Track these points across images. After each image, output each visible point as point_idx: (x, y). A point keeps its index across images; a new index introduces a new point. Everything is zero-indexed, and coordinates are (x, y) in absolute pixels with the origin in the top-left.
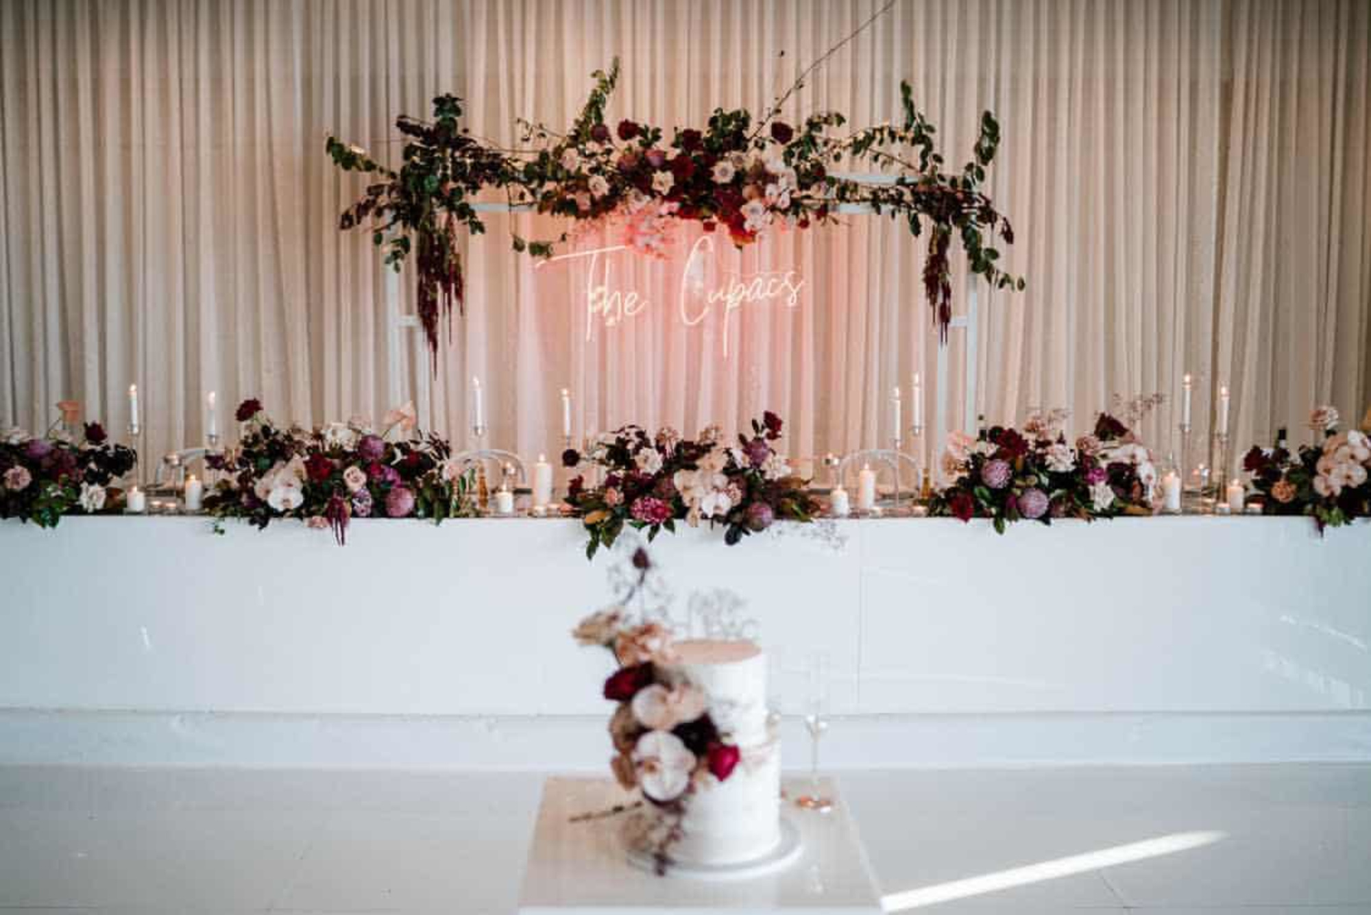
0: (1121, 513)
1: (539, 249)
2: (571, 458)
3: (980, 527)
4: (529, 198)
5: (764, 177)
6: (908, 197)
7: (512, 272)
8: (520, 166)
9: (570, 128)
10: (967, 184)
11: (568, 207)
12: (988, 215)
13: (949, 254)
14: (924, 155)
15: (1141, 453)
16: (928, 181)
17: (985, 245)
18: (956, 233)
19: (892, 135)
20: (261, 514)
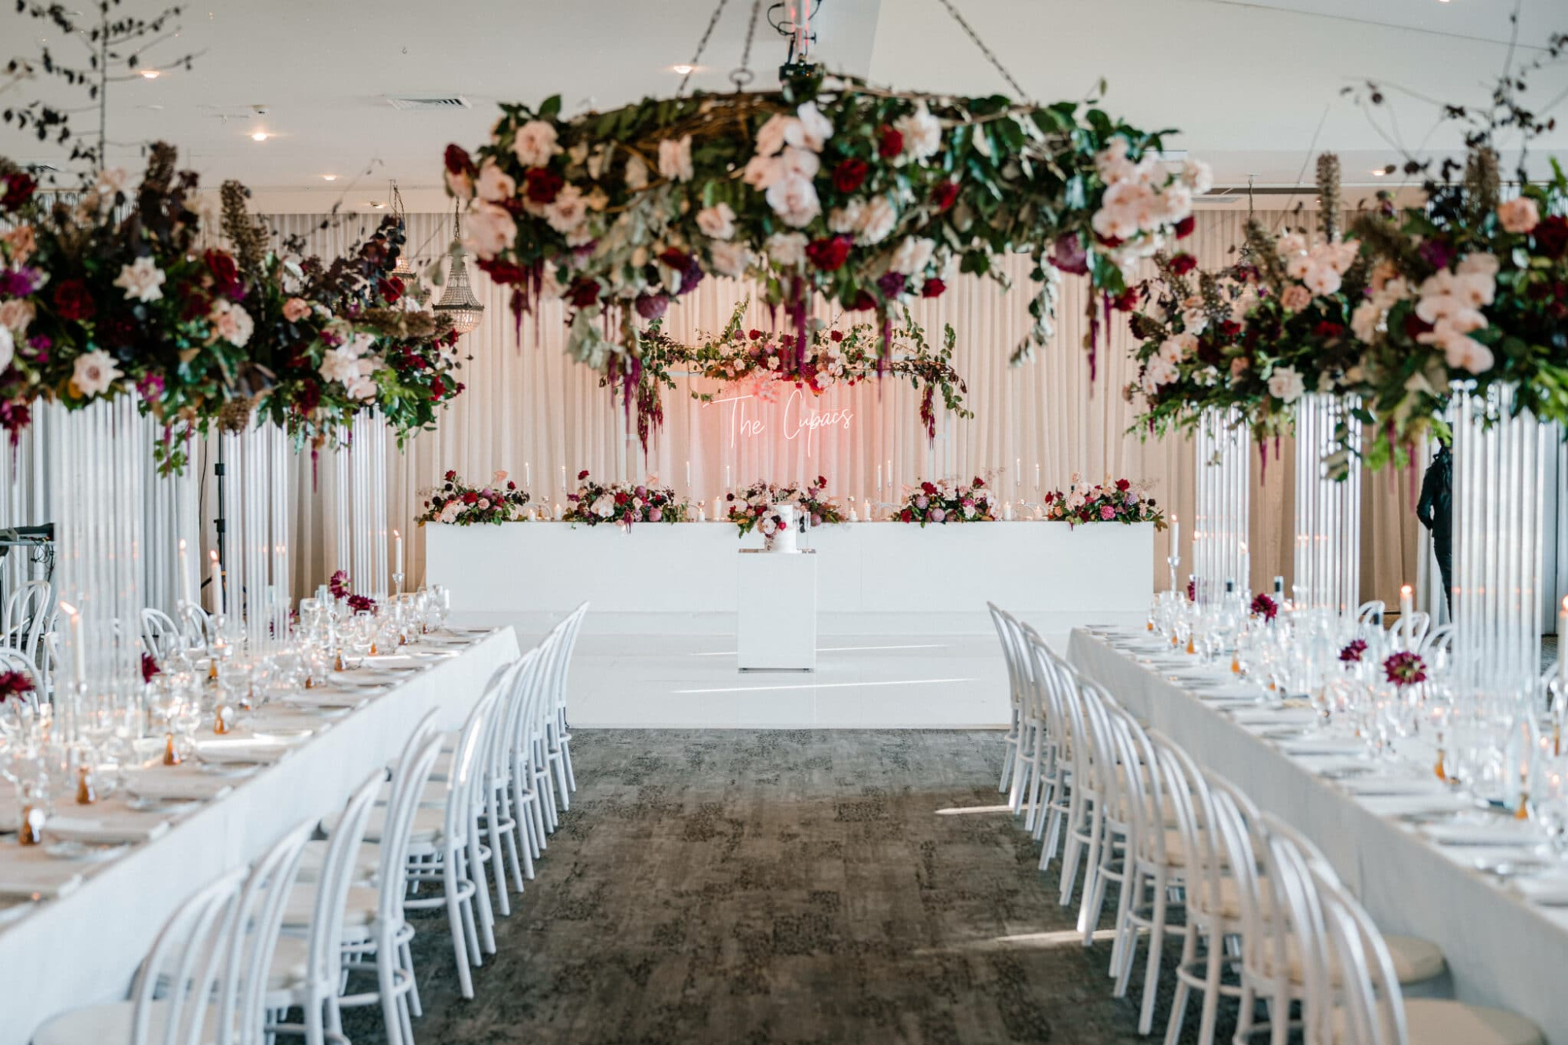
0: (980, 520)
1: (706, 398)
2: (730, 497)
3: (914, 526)
4: (699, 369)
5: (828, 360)
6: (911, 367)
7: (686, 410)
8: (695, 352)
9: (721, 331)
10: (943, 360)
11: (723, 374)
12: (953, 378)
13: (933, 399)
14: (918, 345)
15: (988, 494)
16: (922, 359)
17: (955, 394)
18: (938, 387)
19: (902, 333)
20: (594, 519)
